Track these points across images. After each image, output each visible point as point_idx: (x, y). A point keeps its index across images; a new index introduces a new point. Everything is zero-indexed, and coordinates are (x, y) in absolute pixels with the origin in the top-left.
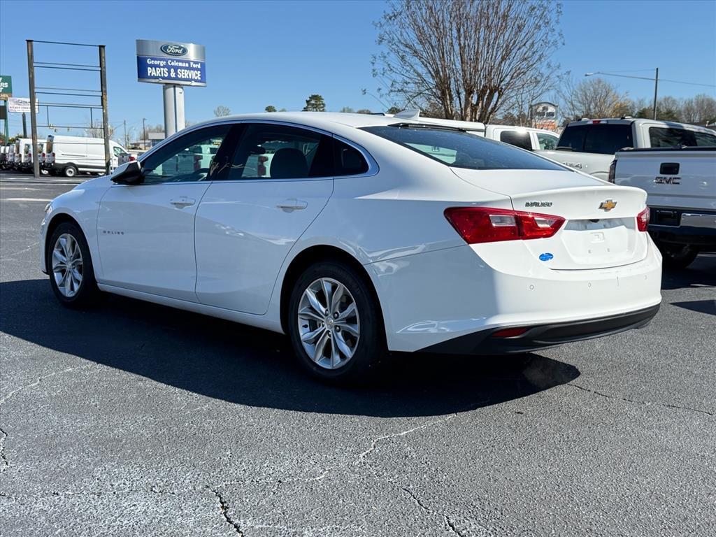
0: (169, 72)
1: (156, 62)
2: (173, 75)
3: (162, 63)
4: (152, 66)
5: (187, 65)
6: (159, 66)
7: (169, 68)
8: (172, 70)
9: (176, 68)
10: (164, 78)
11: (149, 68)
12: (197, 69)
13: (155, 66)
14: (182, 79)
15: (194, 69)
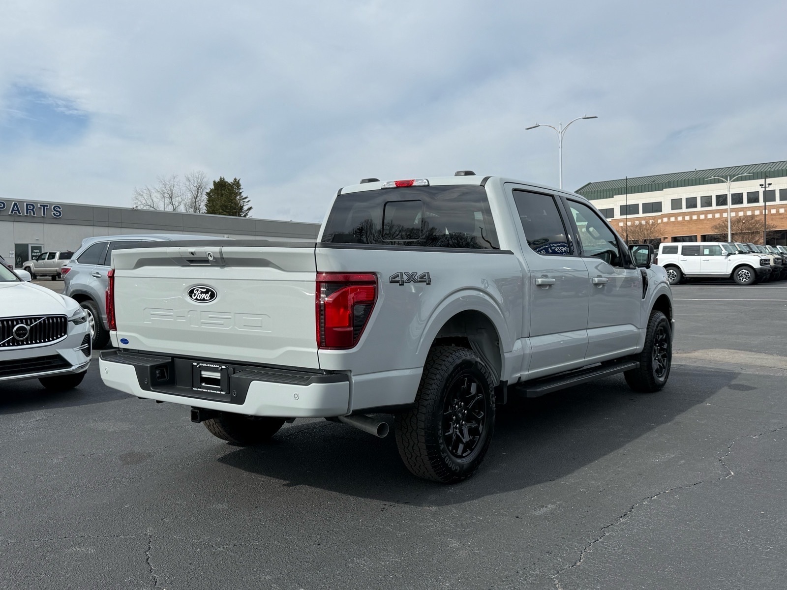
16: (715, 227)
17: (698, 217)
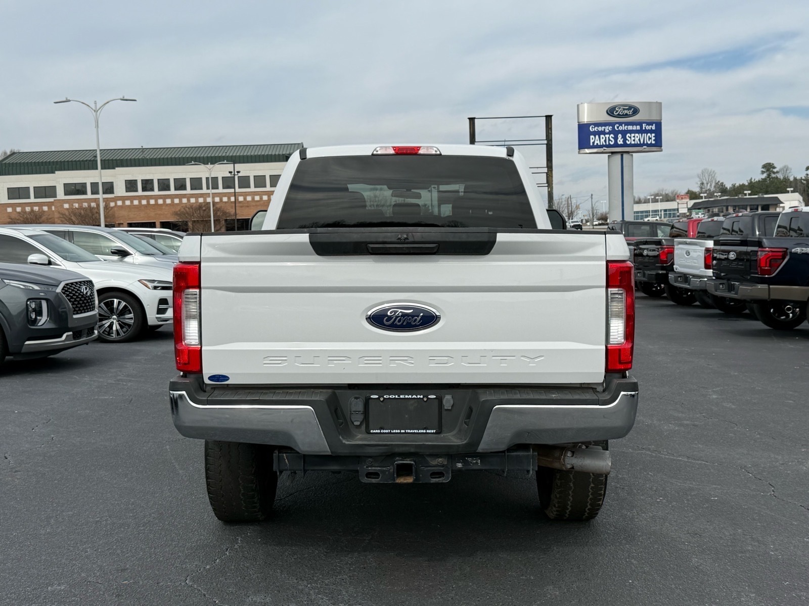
0: (616, 138)
1: (600, 129)
2: (620, 141)
3: (608, 129)
4: (595, 133)
5: (638, 128)
6: (604, 133)
7: (615, 133)
8: (620, 136)
9: (624, 133)
10: (609, 146)
11: (592, 137)
12: (651, 131)
13: (599, 133)
14: (631, 145)
15: (647, 132)
16: (176, 214)
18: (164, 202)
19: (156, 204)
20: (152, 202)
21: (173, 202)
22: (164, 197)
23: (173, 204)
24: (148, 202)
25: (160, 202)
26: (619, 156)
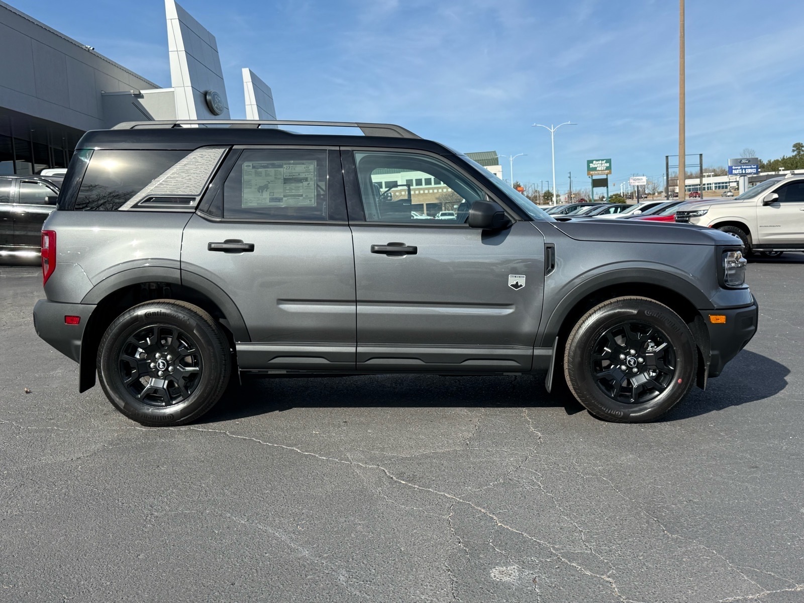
0: (742, 171)
1: (737, 168)
2: (744, 172)
3: (739, 168)
4: (734, 169)
5: (750, 167)
6: (738, 169)
7: (742, 169)
8: (744, 170)
9: (745, 169)
10: (740, 174)
11: (733, 171)
12: (755, 168)
13: (736, 169)
14: (748, 173)
15: (753, 168)
17: (424, 191)
18: (429, 192)
19: (424, 193)
20: (422, 192)
21: (433, 191)
22: (428, 189)
23: (433, 193)
24: (419, 192)
25: (426, 192)
26: (743, 177)
